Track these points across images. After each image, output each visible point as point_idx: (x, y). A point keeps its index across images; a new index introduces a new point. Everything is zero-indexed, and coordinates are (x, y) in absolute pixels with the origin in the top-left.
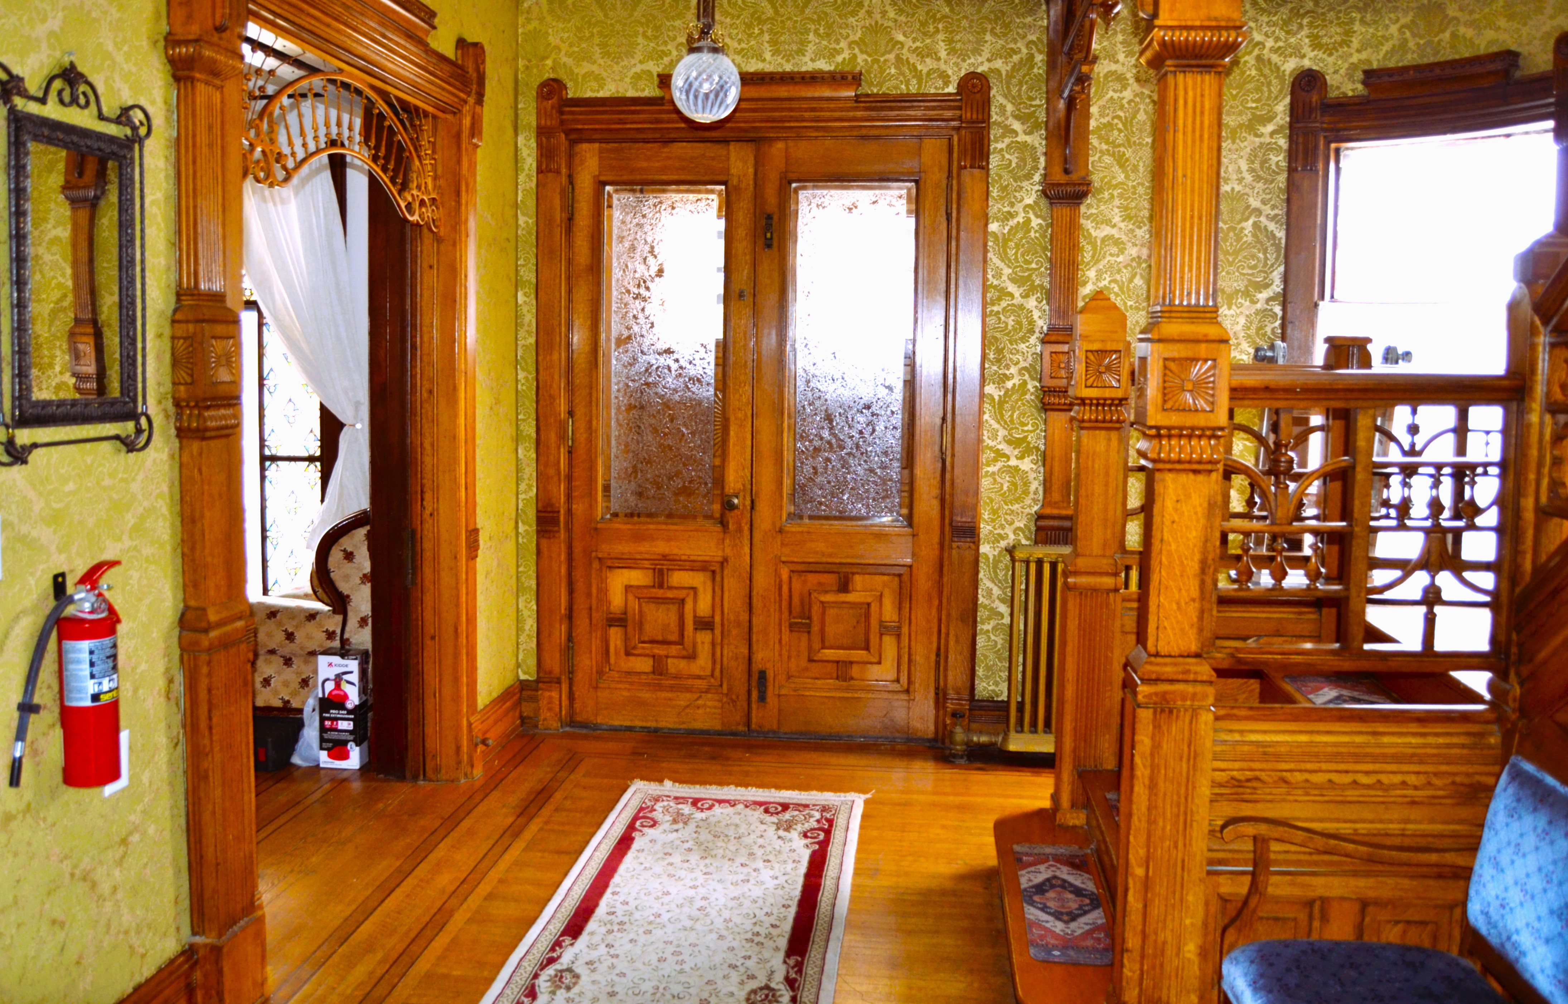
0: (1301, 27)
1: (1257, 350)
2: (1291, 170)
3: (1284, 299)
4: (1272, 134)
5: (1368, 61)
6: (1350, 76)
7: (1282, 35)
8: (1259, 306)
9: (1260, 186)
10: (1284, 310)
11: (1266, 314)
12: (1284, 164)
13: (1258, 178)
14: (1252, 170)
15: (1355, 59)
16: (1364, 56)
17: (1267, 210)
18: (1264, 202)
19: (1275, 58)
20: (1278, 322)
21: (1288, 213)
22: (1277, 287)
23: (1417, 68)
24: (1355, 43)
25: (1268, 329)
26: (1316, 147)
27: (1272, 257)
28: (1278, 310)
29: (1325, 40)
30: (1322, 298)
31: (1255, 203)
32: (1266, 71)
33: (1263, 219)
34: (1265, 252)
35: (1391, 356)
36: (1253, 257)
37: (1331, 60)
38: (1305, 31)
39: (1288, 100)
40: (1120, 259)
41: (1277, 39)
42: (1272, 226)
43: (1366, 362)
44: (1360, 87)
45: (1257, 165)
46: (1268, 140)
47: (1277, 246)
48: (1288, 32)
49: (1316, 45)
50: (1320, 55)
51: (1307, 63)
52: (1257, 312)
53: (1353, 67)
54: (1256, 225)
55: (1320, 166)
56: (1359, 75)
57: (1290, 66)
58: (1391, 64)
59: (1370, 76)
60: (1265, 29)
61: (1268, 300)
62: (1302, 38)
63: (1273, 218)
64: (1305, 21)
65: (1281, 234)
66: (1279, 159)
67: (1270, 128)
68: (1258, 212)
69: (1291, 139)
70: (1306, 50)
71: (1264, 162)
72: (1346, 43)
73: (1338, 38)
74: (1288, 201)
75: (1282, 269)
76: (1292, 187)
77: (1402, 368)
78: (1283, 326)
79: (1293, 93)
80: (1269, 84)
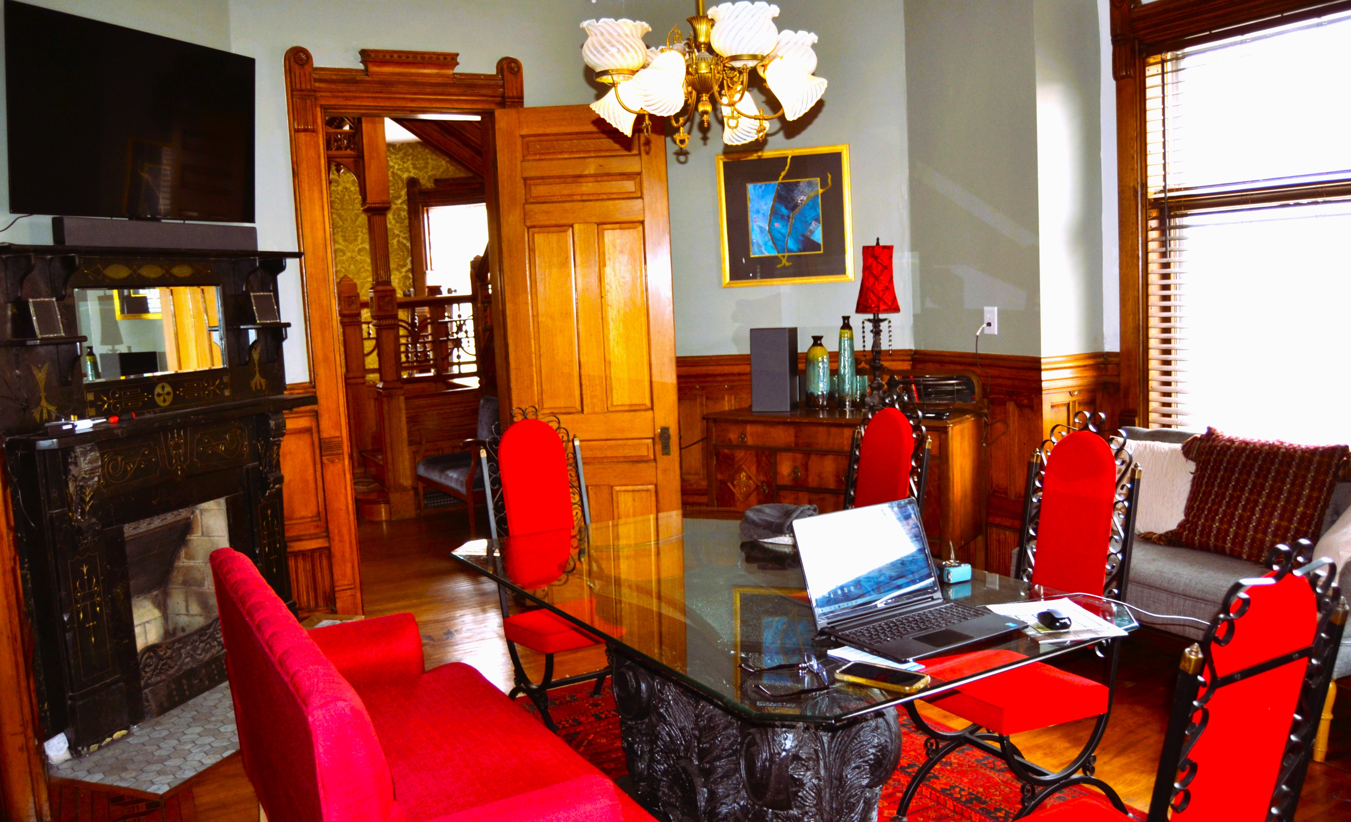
0: (408, 160)
1: (404, 292)
2: (410, 218)
3: (412, 270)
4: (401, 204)
5: (435, 175)
6: (429, 180)
7: (401, 163)
8: (403, 274)
9: (398, 225)
10: (413, 275)
11: (406, 277)
12: (407, 216)
13: (397, 222)
14: (394, 219)
15: (430, 173)
16: (433, 172)
17: (402, 235)
18: (401, 232)
19: (399, 172)
20: (411, 281)
21: (411, 236)
22: (409, 266)
23: (453, 179)
24: (430, 168)
25: (408, 284)
26: (419, 210)
27: (406, 254)
28: (410, 275)
29: (418, 166)
30: (427, 269)
31: (397, 232)
32: (396, 178)
33: (401, 239)
34: (403, 252)
35: (450, 291)
36: (398, 254)
37: (421, 174)
38: (409, 163)
39: (406, 190)
40: (344, 258)
41: (399, 165)
42: (405, 241)
43: (440, 293)
44: (433, 185)
45: (396, 217)
46: (399, 206)
47: (407, 249)
48: (404, 162)
49: (415, 167)
50: (417, 171)
51: (412, 175)
52: (402, 277)
53: (430, 177)
54: (398, 241)
55: (421, 217)
56: (432, 181)
57: (405, 176)
58: (444, 177)
59: (436, 181)
60: (394, 160)
61: (406, 272)
62: (409, 164)
63: (405, 238)
64: (410, 158)
65: (408, 244)
66: (404, 214)
67: (400, 201)
68: (398, 236)
69: (409, 206)
70: (411, 169)
71: (399, 215)
72: (426, 167)
73: (423, 165)
74: (410, 231)
75: (410, 258)
76: (411, 226)
77: (454, 294)
78: (413, 282)
79: (408, 187)
80: (398, 183)
